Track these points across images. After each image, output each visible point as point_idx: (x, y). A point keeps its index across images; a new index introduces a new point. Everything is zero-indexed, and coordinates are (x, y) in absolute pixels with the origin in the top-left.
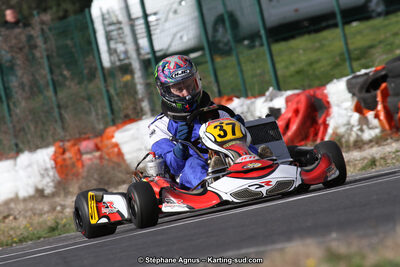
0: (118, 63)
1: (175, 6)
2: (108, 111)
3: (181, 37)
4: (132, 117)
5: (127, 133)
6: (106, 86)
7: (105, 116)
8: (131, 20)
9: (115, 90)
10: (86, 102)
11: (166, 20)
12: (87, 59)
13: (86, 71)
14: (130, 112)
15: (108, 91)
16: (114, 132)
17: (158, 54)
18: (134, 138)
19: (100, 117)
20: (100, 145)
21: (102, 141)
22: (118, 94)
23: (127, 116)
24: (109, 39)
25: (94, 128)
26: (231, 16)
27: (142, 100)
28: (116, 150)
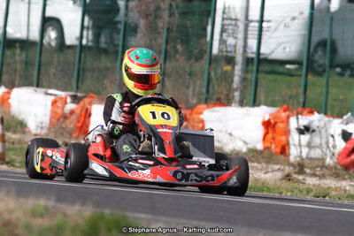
0: (225, 54)
1: (288, 20)
2: (204, 90)
3: (285, 48)
4: (223, 101)
5: (214, 114)
6: (209, 69)
7: (200, 94)
8: (247, 21)
9: (216, 74)
10: (188, 77)
11: (276, 30)
12: (200, 41)
13: (196, 52)
14: (222, 97)
15: (209, 74)
16: (204, 109)
17: (262, 57)
18: (219, 120)
19: (196, 93)
20: (188, 116)
21: (191, 114)
22: (217, 79)
23: (219, 99)
24: (223, 30)
25: (187, 101)
26: (333, 43)
27: (236, 90)
28: (201, 125)
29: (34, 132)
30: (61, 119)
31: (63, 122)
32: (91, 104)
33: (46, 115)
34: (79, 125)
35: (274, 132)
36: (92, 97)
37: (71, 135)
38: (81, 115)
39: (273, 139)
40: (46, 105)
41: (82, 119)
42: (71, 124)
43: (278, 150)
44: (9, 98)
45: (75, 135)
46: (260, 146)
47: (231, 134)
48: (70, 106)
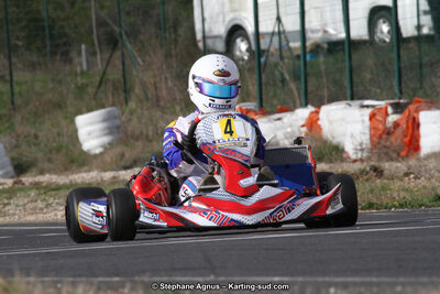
29: (353, 157)
30: (384, 136)
31: (387, 140)
32: (417, 111)
33: (364, 133)
34: (407, 140)
36: (419, 102)
37: (399, 154)
38: (408, 127)
40: (363, 121)
41: (410, 131)
42: (397, 140)
44: (318, 119)
45: (403, 154)
48: (393, 118)
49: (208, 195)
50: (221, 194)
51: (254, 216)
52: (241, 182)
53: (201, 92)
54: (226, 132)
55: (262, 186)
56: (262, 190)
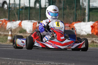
4: (80, 21)
15: (76, 13)
16: (74, 23)
17: (90, 7)
18: (79, 26)
20: (70, 26)
21: (71, 25)
25: (70, 21)
30: (36, 29)
33: (31, 28)
35: (94, 28)
39: (94, 31)
43: (96, 34)
44: (21, 24)
46: (90, 33)
47: (82, 30)
48: (38, 25)
49: (52, 40)
50: (55, 40)
51: (64, 47)
52: (61, 38)
53: (49, 14)
54: (57, 25)
55: (66, 39)
56: (66, 40)
